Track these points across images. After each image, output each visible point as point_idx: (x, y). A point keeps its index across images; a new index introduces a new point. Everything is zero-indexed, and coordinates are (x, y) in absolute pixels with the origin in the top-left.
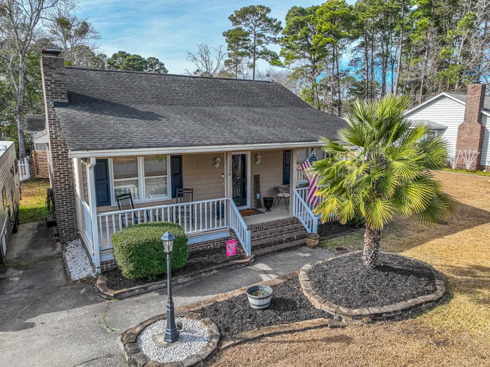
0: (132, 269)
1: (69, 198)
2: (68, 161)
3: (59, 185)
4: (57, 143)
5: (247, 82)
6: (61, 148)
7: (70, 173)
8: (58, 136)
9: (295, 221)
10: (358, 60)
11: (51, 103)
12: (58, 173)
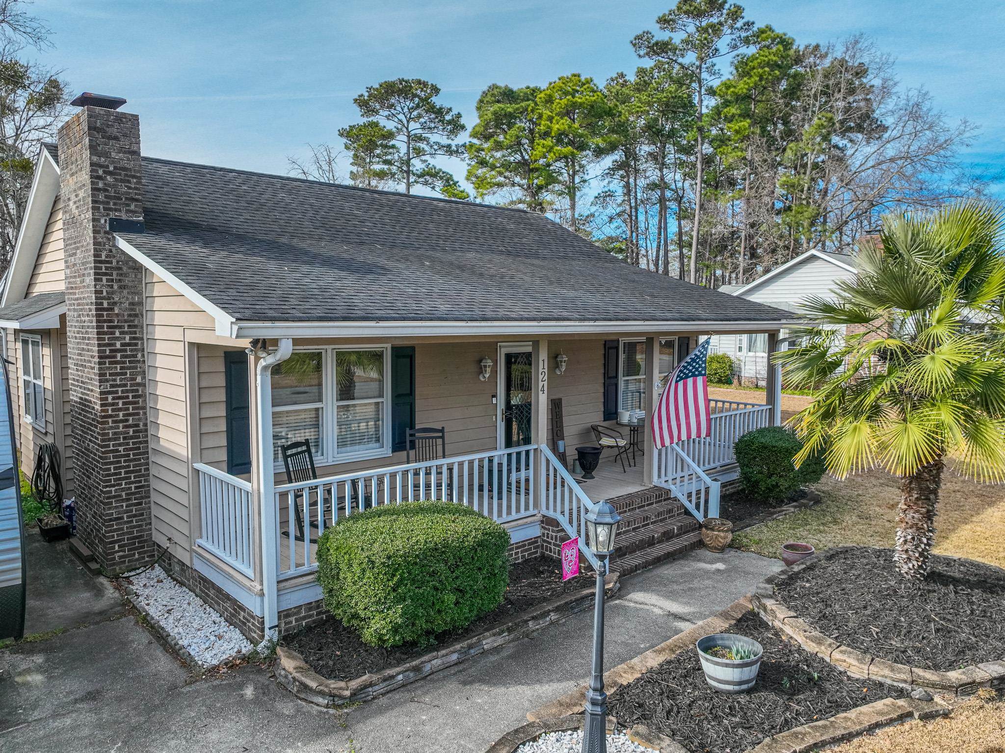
0: (399, 621)
1: (135, 460)
2: (136, 368)
3: (111, 428)
4: (111, 321)
5: (486, 209)
6: (121, 333)
7: (139, 396)
8: (115, 303)
9: (663, 495)
10: (609, 195)
11: (103, 221)
12: (110, 397)
